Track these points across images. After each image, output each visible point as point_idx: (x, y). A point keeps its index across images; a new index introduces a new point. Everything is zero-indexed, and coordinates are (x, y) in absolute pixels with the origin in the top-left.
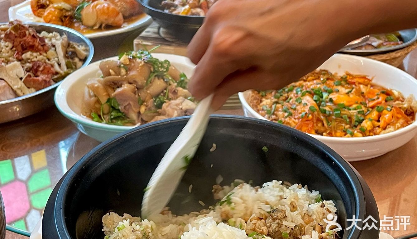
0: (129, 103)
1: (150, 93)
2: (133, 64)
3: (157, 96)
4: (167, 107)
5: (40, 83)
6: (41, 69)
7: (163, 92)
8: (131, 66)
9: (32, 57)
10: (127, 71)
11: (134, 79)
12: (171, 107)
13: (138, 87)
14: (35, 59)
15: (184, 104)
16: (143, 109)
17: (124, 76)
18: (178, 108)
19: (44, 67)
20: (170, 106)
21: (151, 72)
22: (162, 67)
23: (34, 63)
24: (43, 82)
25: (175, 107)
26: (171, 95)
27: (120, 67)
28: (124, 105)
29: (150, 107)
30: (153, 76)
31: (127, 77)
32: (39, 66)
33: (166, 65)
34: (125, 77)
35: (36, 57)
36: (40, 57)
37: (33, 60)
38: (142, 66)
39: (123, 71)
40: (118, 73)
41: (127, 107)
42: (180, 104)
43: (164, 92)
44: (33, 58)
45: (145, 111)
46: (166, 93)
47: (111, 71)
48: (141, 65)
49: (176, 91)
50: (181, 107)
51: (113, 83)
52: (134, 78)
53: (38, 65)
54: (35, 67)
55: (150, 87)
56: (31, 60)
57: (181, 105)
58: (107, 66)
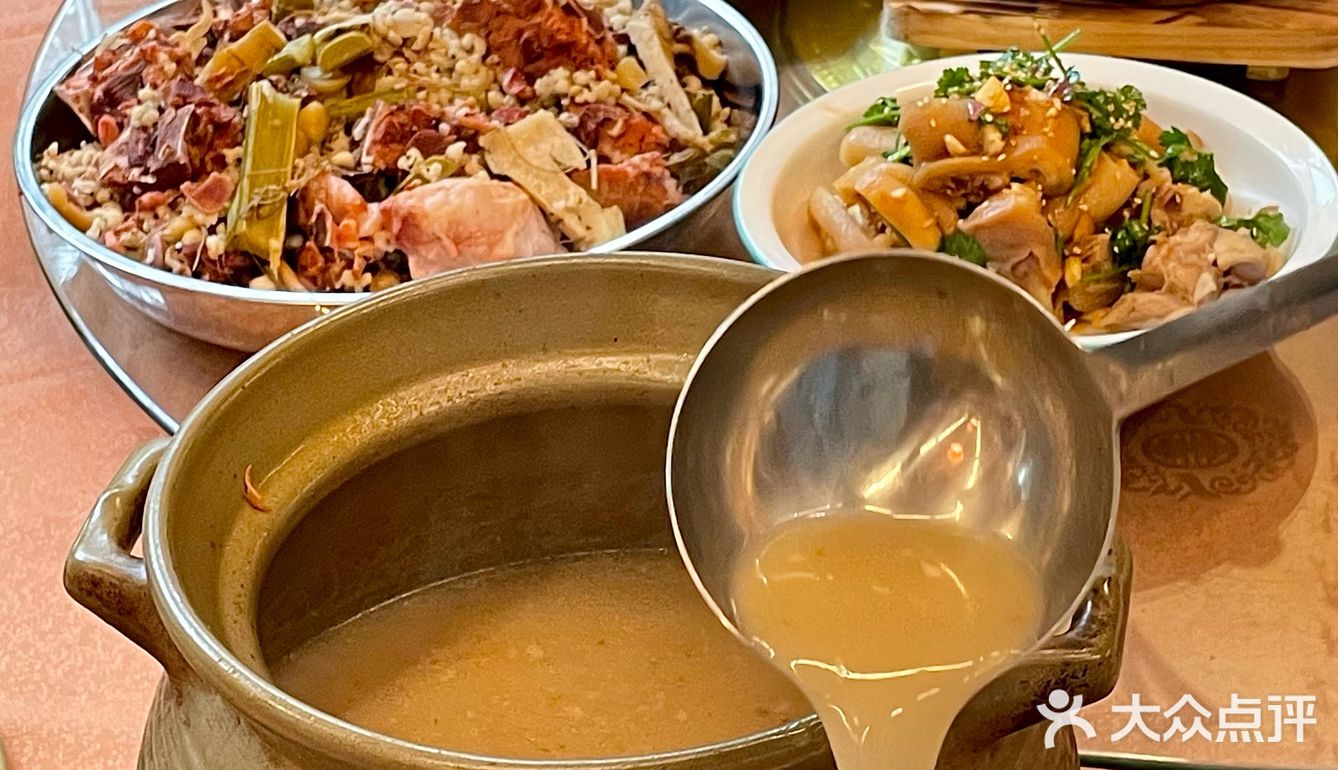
0: (1031, 254)
1: (1088, 212)
2: (1024, 112)
3: (1114, 221)
4: (1166, 258)
5: (631, 184)
6: (615, 131)
7: (1128, 204)
8: (1018, 117)
9: (575, 88)
10: (1005, 137)
11: (1035, 166)
12: (1179, 259)
13: (1048, 192)
14: (587, 96)
15: (1219, 246)
16: (1074, 271)
17: (997, 155)
18: (1206, 264)
19: (626, 121)
20: (1173, 256)
21: (1083, 135)
22: (1119, 112)
23: (584, 109)
24: (642, 181)
25: (1194, 258)
26: (1159, 216)
27: (981, 123)
28: (1015, 260)
29: (1099, 262)
30: (1096, 151)
31: (1011, 158)
32: (608, 122)
33: (1129, 107)
34: (1002, 157)
35: (587, 86)
36: (601, 89)
37: (579, 99)
38: (1056, 117)
39: (993, 138)
40: (978, 149)
41: (1023, 268)
42: (1208, 247)
43: (1134, 206)
44: (581, 91)
45: (1082, 276)
46: (1140, 207)
47: (949, 139)
48: (1052, 112)
49: (1178, 200)
50: (1211, 257)
51: (954, 180)
52: (1035, 162)
53: (601, 116)
54: (591, 126)
55: (1089, 187)
56: (573, 98)
57: (1212, 252)
58: (933, 124)
